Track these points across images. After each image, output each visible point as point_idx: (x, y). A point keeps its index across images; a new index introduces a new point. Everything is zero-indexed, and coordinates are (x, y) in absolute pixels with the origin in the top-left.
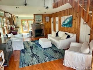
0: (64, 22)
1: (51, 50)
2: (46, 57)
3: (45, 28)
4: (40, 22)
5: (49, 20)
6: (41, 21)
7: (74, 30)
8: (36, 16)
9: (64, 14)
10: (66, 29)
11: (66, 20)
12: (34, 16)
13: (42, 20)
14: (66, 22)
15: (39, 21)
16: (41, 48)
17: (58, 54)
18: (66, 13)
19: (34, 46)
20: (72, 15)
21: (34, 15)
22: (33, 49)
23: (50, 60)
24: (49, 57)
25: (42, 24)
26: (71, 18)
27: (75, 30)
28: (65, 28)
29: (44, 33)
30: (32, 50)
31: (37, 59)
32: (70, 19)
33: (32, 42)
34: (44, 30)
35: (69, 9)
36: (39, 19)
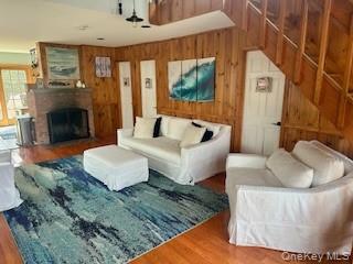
0: (181, 83)
1: (154, 193)
2: (150, 225)
3: (96, 106)
4: (72, 76)
5: (109, 72)
6: (77, 75)
7: (221, 112)
8: (48, 51)
9: (181, 52)
10: (189, 110)
11: (187, 75)
12: (43, 52)
13: (78, 71)
14: (190, 83)
15: (65, 72)
16: (105, 190)
17: (188, 205)
18: (188, 48)
19: (64, 187)
20: (213, 59)
21: (43, 46)
22: (69, 200)
23: (171, 234)
24: (159, 221)
25: (79, 84)
26: (208, 68)
27: (224, 112)
28: (186, 104)
29: (92, 126)
30: (66, 203)
31: (114, 239)
32: (206, 73)
33: (46, 169)
34: (91, 112)
35: (201, 34)
36: (68, 66)
